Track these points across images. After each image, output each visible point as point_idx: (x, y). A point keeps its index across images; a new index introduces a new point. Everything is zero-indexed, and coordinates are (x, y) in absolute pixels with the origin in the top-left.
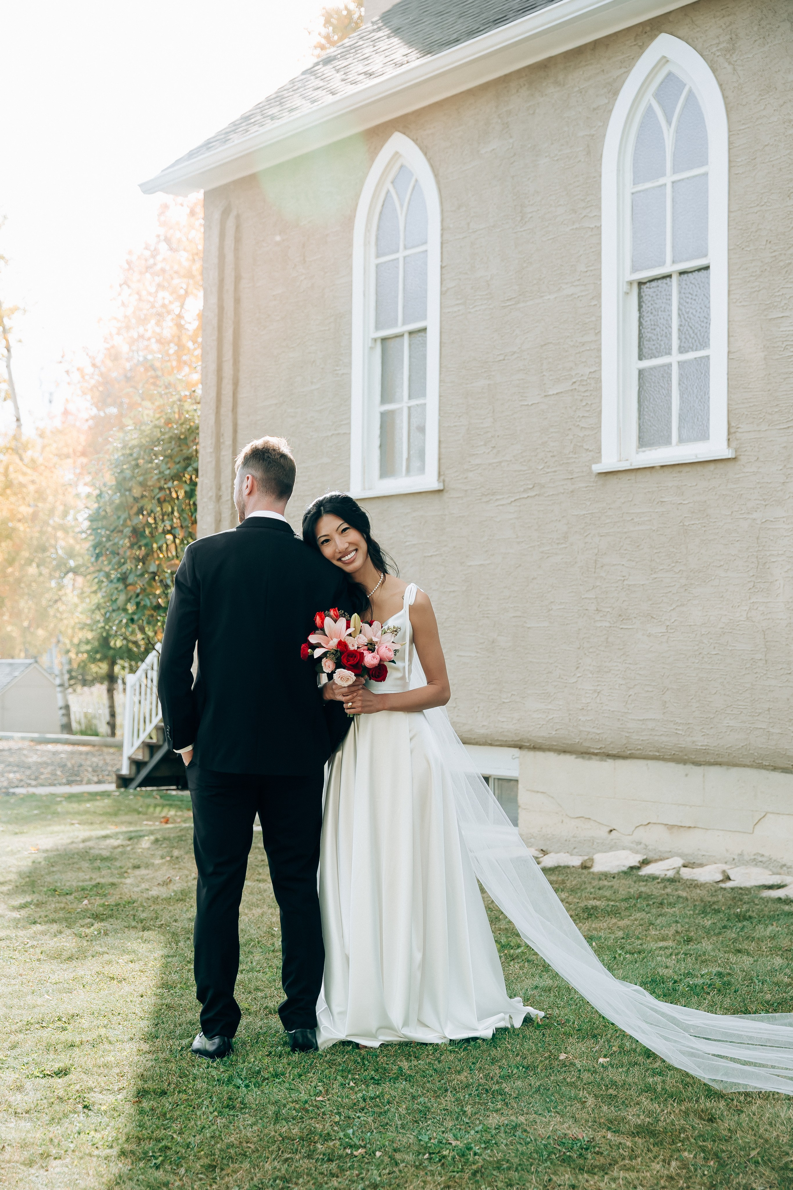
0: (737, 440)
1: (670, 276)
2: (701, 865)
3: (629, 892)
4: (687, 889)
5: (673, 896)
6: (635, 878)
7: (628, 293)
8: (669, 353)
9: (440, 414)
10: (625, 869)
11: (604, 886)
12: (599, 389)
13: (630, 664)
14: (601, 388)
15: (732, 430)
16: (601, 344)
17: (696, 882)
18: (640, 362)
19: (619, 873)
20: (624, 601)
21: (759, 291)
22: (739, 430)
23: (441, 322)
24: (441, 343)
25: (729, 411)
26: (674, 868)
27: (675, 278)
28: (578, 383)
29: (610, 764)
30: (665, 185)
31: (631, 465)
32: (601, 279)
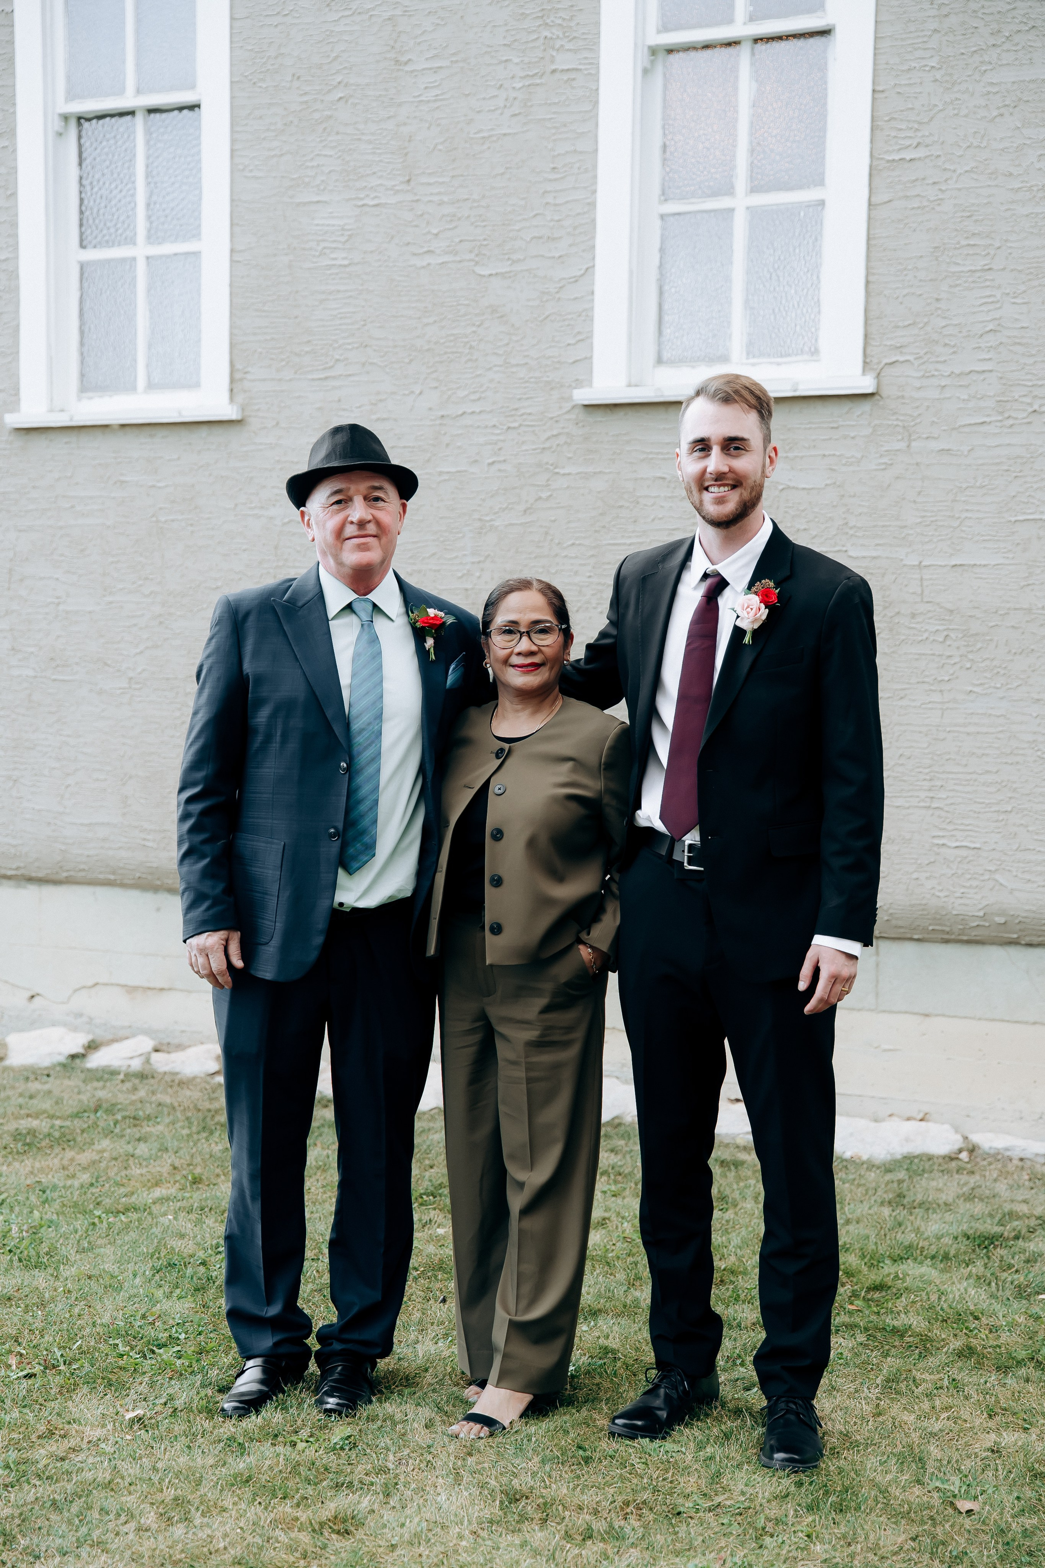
0: (245, 391)
1: (132, 113)
2: (180, 1047)
3: (80, 1101)
4: (169, 1090)
5: (151, 1103)
6: (82, 1076)
7: (60, 134)
8: (131, 241)
10: (62, 1059)
11: (38, 1092)
12: (15, 290)
13: (68, 736)
14: (17, 288)
15: (238, 376)
16: (16, 215)
17: (179, 1077)
18: (82, 251)
19: (53, 1067)
20: (58, 637)
21: (282, 155)
22: (249, 376)
25: (232, 346)
26: (141, 1055)
27: (139, 117)
29: (31, 892)
31: (71, 420)
32: (14, 104)
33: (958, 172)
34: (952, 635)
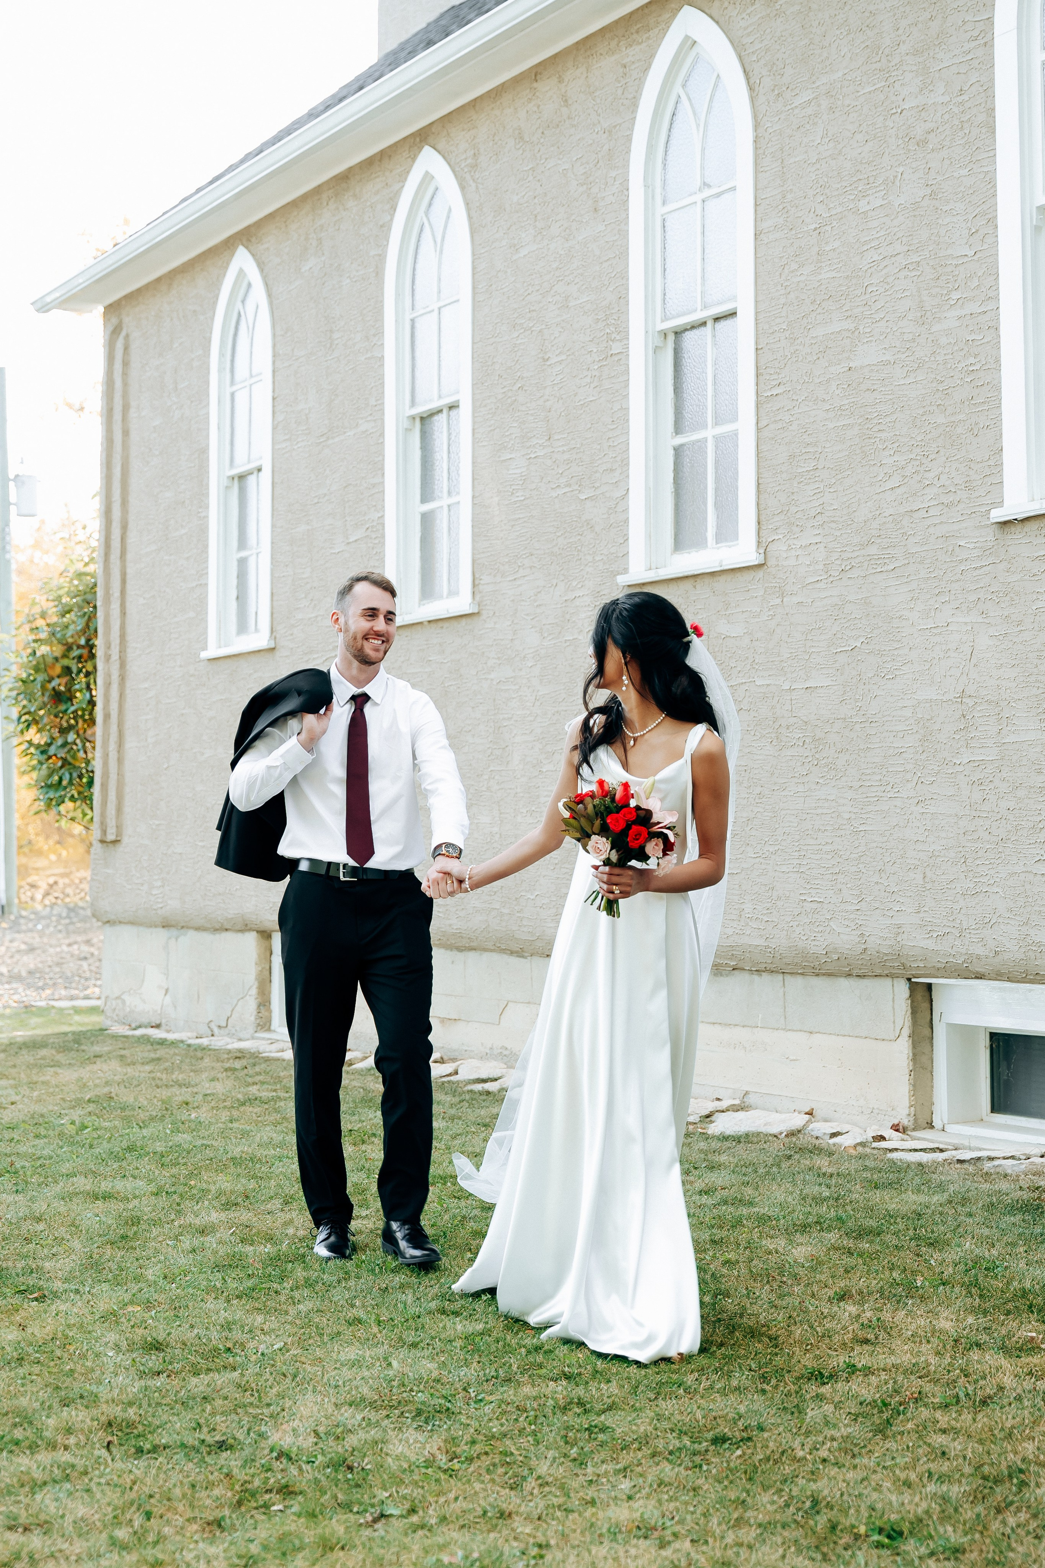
0: (479, 593)
1: (441, 411)
7: (410, 429)
8: (441, 496)
9: (272, 563)
12: (383, 536)
15: (477, 582)
18: (421, 505)
21: (494, 429)
22: (482, 582)
23: (273, 459)
24: (273, 483)
25: (474, 561)
27: (445, 411)
28: (370, 529)
30: (433, 311)
33: (800, 400)
34: (807, 741)
